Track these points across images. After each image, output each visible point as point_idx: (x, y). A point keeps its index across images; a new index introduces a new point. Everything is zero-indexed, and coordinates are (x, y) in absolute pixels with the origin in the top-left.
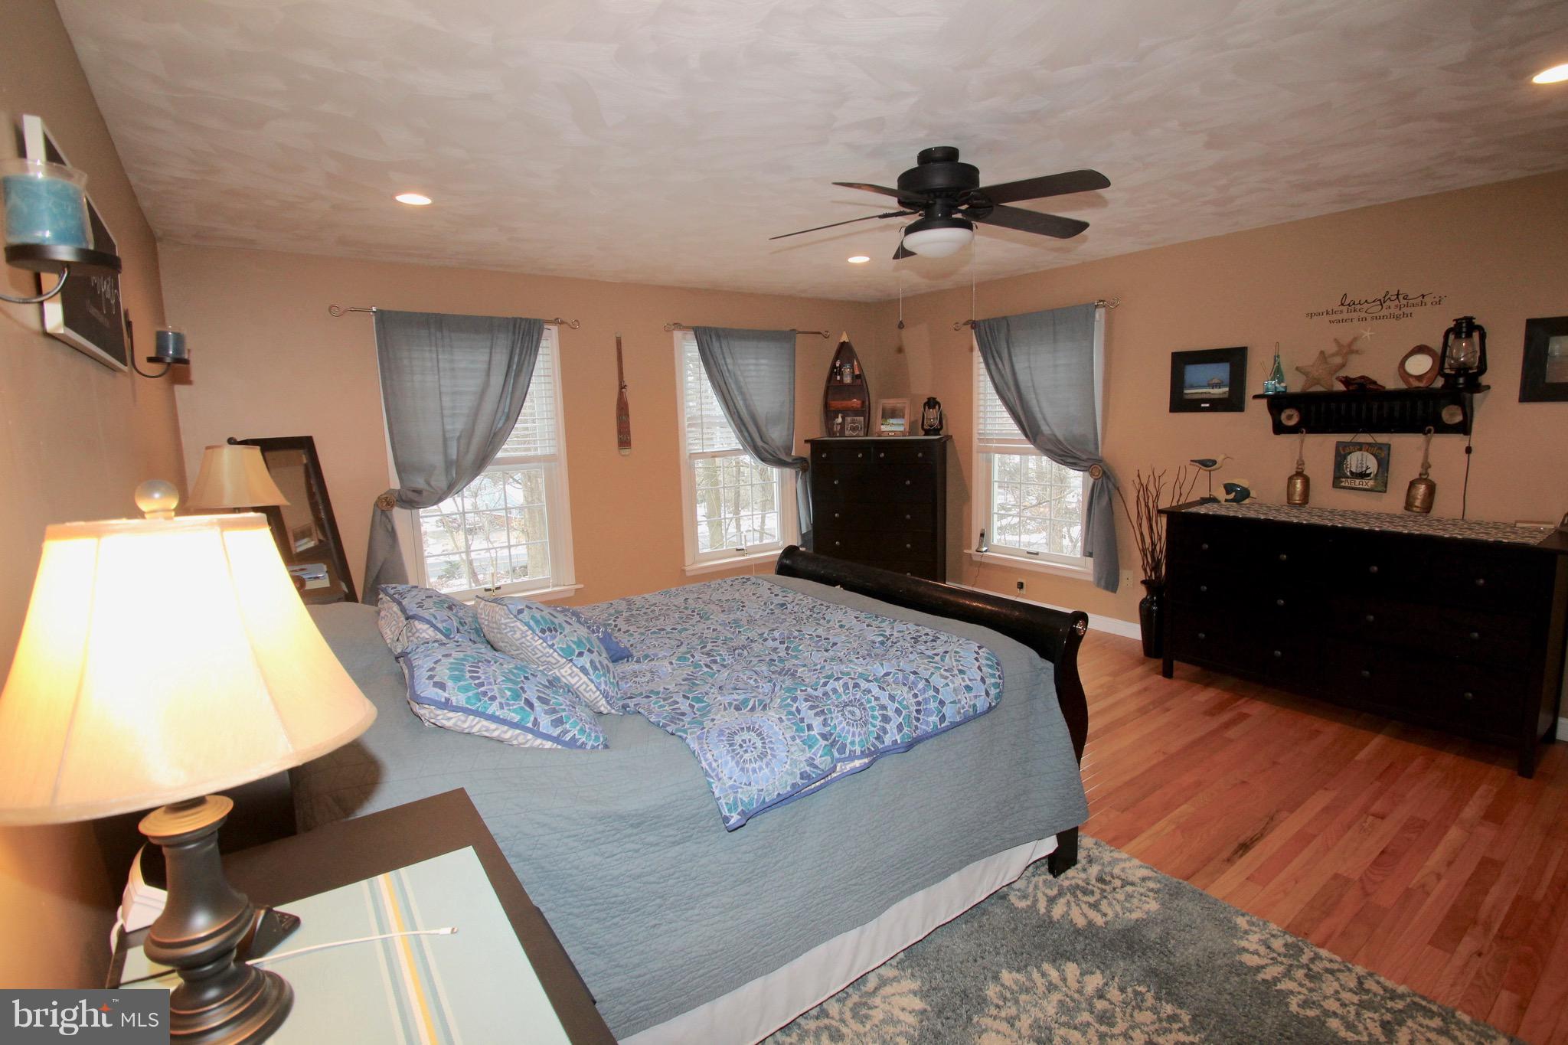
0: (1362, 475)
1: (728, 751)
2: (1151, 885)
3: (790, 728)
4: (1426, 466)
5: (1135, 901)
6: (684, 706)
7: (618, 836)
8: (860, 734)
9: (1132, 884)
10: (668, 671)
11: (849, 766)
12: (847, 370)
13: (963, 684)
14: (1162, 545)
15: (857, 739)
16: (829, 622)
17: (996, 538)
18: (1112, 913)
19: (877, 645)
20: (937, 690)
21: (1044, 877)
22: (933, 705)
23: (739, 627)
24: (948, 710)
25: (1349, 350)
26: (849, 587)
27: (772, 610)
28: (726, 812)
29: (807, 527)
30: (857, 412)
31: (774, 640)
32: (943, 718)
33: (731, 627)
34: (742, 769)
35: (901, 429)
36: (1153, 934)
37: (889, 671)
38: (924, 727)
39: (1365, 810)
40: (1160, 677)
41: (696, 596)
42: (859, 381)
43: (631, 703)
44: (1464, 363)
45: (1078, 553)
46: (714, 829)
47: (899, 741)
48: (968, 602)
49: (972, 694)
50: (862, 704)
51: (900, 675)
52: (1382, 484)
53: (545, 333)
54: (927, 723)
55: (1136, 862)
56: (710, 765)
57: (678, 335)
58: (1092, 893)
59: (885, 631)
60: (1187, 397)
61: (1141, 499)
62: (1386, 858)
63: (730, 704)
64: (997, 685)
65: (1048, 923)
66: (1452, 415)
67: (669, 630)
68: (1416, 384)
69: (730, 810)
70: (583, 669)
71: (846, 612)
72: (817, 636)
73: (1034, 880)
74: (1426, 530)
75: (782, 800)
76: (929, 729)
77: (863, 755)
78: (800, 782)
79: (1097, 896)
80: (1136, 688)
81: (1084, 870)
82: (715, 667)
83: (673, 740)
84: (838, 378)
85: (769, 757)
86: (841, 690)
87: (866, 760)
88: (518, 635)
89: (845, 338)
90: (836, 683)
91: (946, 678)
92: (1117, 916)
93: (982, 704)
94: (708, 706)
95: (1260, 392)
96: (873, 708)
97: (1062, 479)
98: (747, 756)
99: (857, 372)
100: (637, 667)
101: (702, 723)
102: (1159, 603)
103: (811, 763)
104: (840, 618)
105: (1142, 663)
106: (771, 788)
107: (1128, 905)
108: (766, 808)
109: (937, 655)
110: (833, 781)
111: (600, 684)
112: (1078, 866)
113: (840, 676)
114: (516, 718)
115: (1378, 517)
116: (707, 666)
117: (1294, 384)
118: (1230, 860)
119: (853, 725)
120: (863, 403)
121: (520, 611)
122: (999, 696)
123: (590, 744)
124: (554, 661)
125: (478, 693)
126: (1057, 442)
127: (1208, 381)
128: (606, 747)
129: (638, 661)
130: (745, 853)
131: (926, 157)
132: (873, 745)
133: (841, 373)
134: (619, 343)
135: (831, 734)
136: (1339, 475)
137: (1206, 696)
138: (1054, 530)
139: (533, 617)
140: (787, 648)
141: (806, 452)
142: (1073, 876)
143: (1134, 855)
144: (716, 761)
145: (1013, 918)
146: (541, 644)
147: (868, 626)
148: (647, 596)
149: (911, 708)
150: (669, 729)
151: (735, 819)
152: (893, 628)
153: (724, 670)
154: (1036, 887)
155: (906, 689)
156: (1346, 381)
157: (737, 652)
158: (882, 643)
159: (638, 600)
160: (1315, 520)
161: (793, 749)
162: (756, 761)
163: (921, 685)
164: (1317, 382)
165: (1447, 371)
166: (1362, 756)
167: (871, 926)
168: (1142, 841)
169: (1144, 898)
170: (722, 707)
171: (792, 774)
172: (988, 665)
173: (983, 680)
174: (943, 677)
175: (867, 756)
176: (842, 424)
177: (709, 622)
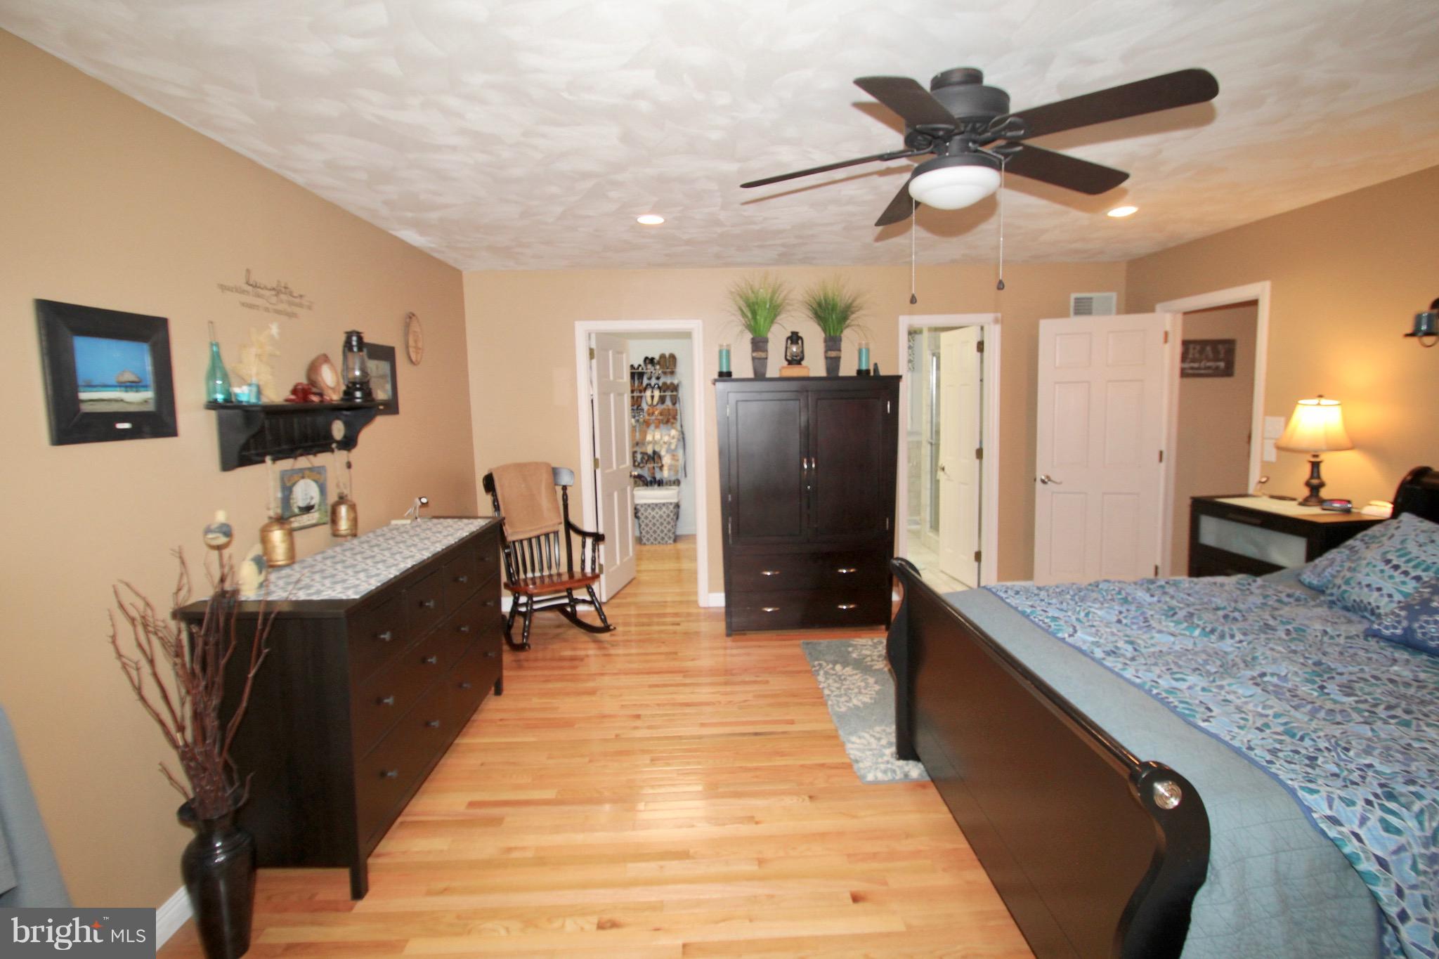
0: (308, 509)
44: (358, 377)
60: (86, 409)
66: (339, 430)
136: (288, 514)
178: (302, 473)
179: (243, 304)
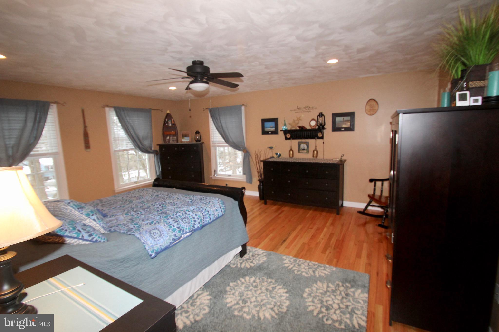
0: (304, 149)
1: (149, 236)
2: (264, 254)
3: (168, 227)
4: (316, 147)
5: (261, 259)
6: (132, 226)
7: (116, 266)
8: (188, 226)
9: (260, 255)
10: (122, 218)
11: (186, 235)
12: (170, 122)
13: (215, 209)
14: (262, 170)
15: (187, 228)
16: (173, 198)
17: (219, 172)
18: (256, 262)
19: (190, 202)
20: (208, 212)
21: (239, 259)
22: (207, 216)
23: (144, 203)
24: (212, 217)
25: (299, 119)
26: (177, 188)
27: (154, 197)
28: (150, 253)
29: (159, 172)
30: (174, 135)
31: (157, 205)
32: (210, 219)
33: (141, 204)
34: (154, 240)
35: (188, 140)
36: (265, 265)
37: (194, 208)
38: (205, 222)
39: (308, 228)
40: (264, 205)
41: (126, 196)
42: (174, 126)
43: (112, 229)
44: (321, 123)
45: (242, 173)
46: (146, 259)
47: (199, 227)
48: (214, 188)
49: (218, 212)
50: (188, 218)
51: (198, 209)
52: (308, 152)
53: (51, 107)
54: (206, 221)
55: (261, 250)
56: (144, 240)
57: (107, 109)
58: (251, 259)
59: (191, 198)
60: (266, 131)
61: (256, 158)
62: (313, 237)
63: (147, 224)
64: (224, 209)
65: (241, 269)
66: (320, 135)
67: (119, 207)
68: (313, 128)
69: (152, 253)
70: (94, 220)
71: (178, 195)
72: (171, 202)
73: (236, 260)
74: (317, 162)
75: (167, 248)
76: (207, 222)
77: (190, 232)
78: (172, 241)
79: (252, 260)
80: (258, 208)
81: (249, 254)
82: (139, 215)
83: (130, 236)
84: (167, 124)
85: (162, 236)
86: (181, 215)
87: (190, 233)
88: (69, 211)
89: (168, 112)
90: (180, 213)
91: (210, 208)
92: (257, 263)
93: (220, 214)
94: (140, 225)
95: (281, 129)
96: (191, 219)
97: (236, 154)
98: (155, 237)
99: (173, 123)
100: (110, 219)
101: (139, 230)
102: (263, 185)
103: (175, 235)
104: (177, 197)
105: (259, 202)
106: (164, 244)
107: (259, 260)
108: (163, 250)
109: (207, 203)
110: (181, 240)
111: (100, 224)
112: (247, 254)
113: (180, 211)
114: (75, 236)
115: (307, 159)
116: (136, 215)
117: (289, 128)
118: (281, 245)
119: (186, 224)
120: (176, 132)
121: (69, 203)
122: (225, 211)
123: (102, 241)
124: (83, 218)
125: (60, 229)
126: (234, 143)
127: (270, 126)
128: (108, 241)
129: (110, 217)
130: (157, 265)
131: (194, 63)
132: (192, 229)
133: (167, 122)
134: (83, 111)
135: (180, 227)
136: (299, 150)
137: (274, 208)
138: (234, 169)
139: (74, 205)
140: (162, 207)
141: (157, 148)
142: (246, 256)
143: (260, 248)
144: (146, 239)
145: (232, 270)
146: (78, 213)
147: (186, 198)
148: (107, 198)
149: (202, 217)
150: (129, 233)
151: (153, 255)
152: (193, 197)
153: (142, 216)
154: (237, 261)
155: (200, 212)
156: (299, 127)
157: (145, 210)
158: (191, 202)
159: (104, 200)
160: (295, 161)
161: (169, 233)
162: (158, 237)
163: (204, 211)
164: (293, 127)
165: (318, 125)
166: (308, 216)
167: (195, 279)
168: (262, 245)
169: (263, 258)
170: (145, 225)
171: (170, 239)
172: (221, 204)
173: (220, 208)
174: (209, 208)
175: (191, 232)
176: (169, 139)
177: (133, 203)
178: (303, 143)
179: (295, 112)
